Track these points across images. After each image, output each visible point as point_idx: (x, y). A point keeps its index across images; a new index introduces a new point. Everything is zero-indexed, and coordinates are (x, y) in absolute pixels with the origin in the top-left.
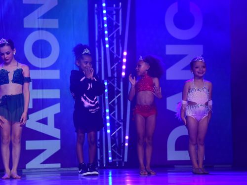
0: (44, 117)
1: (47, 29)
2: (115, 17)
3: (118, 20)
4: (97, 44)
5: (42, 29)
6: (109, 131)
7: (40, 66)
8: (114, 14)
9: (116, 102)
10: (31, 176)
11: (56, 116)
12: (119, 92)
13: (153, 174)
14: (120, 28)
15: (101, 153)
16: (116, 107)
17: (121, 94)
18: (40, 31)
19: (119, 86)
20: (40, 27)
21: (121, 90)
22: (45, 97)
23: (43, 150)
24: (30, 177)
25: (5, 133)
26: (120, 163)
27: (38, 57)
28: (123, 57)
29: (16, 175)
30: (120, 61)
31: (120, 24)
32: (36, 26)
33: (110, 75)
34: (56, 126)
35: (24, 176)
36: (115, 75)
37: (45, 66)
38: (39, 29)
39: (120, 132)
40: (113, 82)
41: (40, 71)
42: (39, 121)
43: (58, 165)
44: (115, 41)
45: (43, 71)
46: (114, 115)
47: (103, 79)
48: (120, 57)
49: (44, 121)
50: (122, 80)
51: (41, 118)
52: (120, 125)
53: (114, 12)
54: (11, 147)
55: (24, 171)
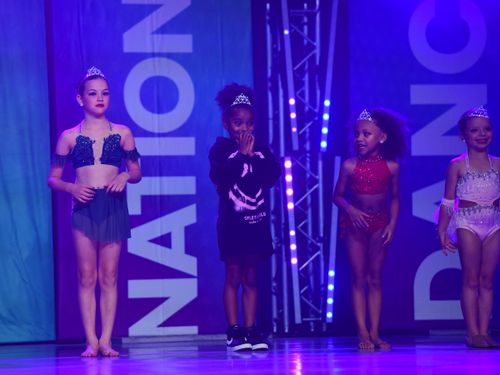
0: (165, 232)
1: (170, 56)
2: (306, 28)
3: (312, 35)
4: (269, 84)
5: (160, 55)
6: (294, 261)
7: (156, 131)
8: (304, 24)
9: (309, 201)
10: (140, 351)
11: (188, 230)
12: (316, 182)
13: (385, 347)
14: (317, 51)
15: (280, 306)
16: (309, 212)
17: (320, 186)
18: (156, 59)
19: (314, 169)
20: (156, 51)
21: (320, 177)
22: (166, 192)
23: (163, 300)
24: (137, 354)
25: (87, 266)
26: (318, 325)
27: (152, 111)
28: (322, 109)
29: (108, 350)
30: (316, 118)
31: (317, 43)
32: (148, 50)
33: (296, 146)
34: (189, 250)
35: (126, 351)
36: (308, 146)
37: (167, 130)
38: (153, 55)
39: (316, 261)
40: (304, 162)
41: (156, 139)
42: (155, 241)
43: (193, 330)
44: (306, 78)
45: (162, 139)
46: (305, 227)
47: (282, 154)
48: (316, 110)
49: (164, 241)
50: (320, 156)
51: (158, 234)
52: (318, 249)
53: (306, 20)
54: (98, 293)
55: (125, 340)
